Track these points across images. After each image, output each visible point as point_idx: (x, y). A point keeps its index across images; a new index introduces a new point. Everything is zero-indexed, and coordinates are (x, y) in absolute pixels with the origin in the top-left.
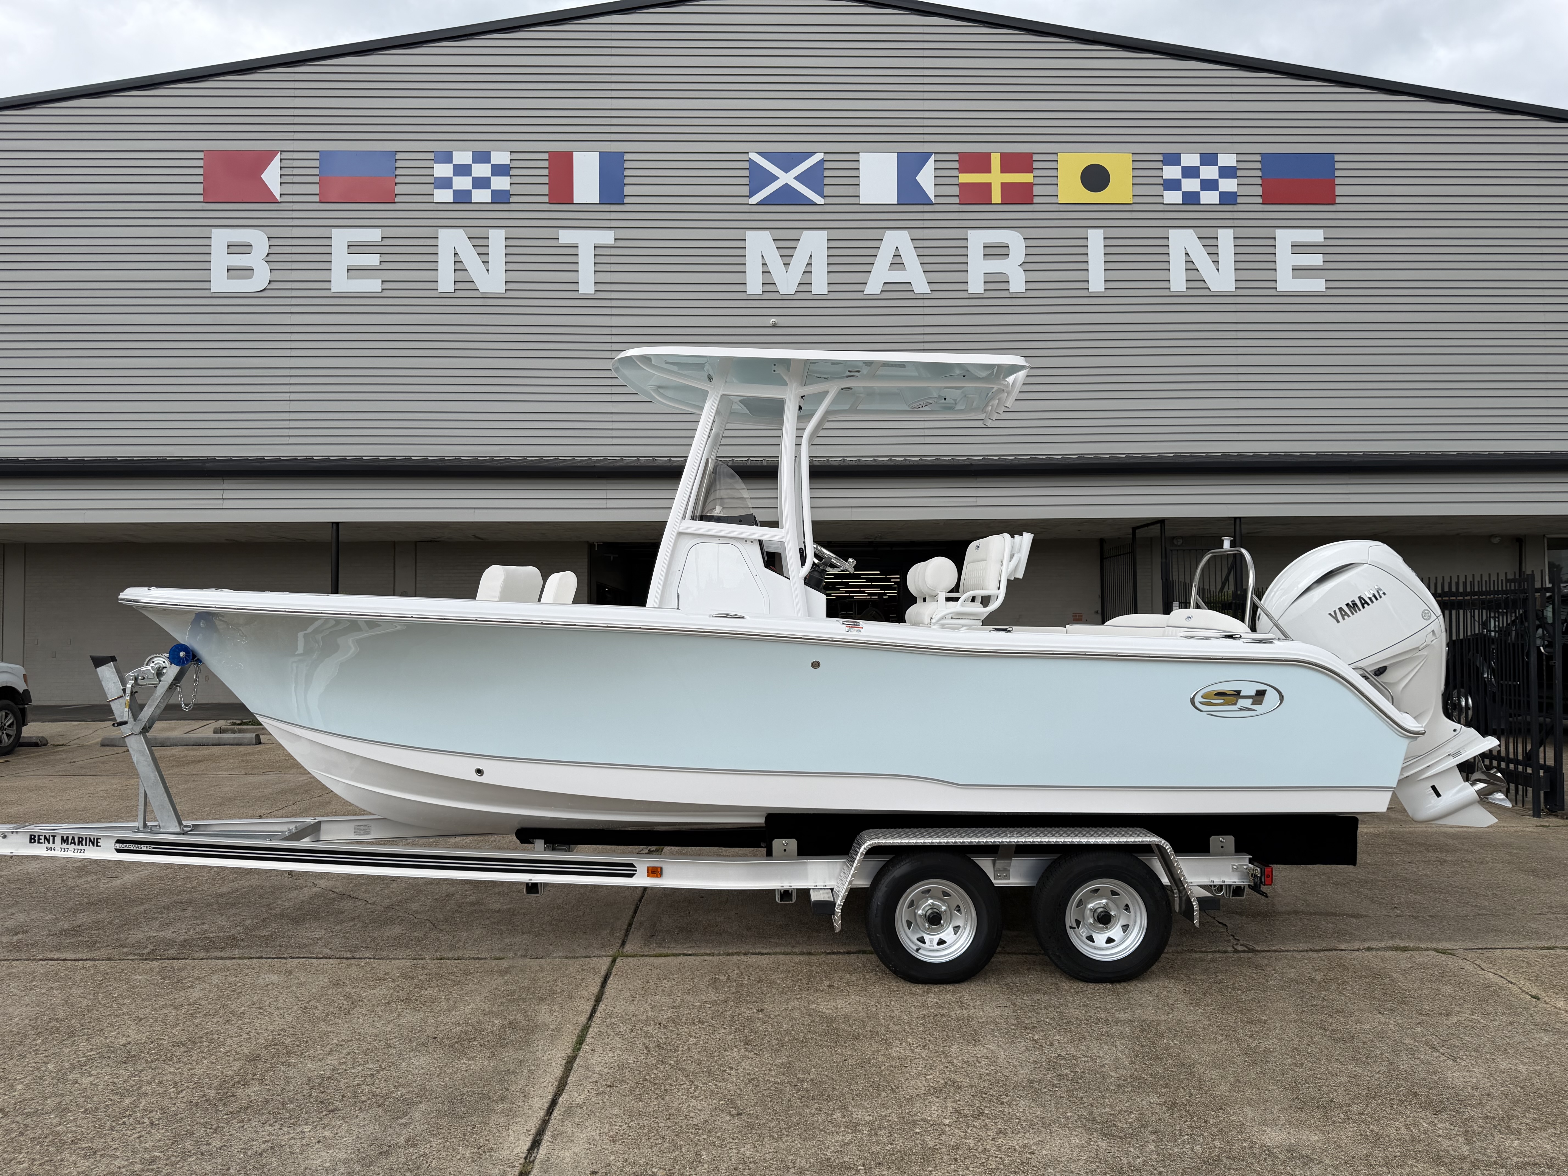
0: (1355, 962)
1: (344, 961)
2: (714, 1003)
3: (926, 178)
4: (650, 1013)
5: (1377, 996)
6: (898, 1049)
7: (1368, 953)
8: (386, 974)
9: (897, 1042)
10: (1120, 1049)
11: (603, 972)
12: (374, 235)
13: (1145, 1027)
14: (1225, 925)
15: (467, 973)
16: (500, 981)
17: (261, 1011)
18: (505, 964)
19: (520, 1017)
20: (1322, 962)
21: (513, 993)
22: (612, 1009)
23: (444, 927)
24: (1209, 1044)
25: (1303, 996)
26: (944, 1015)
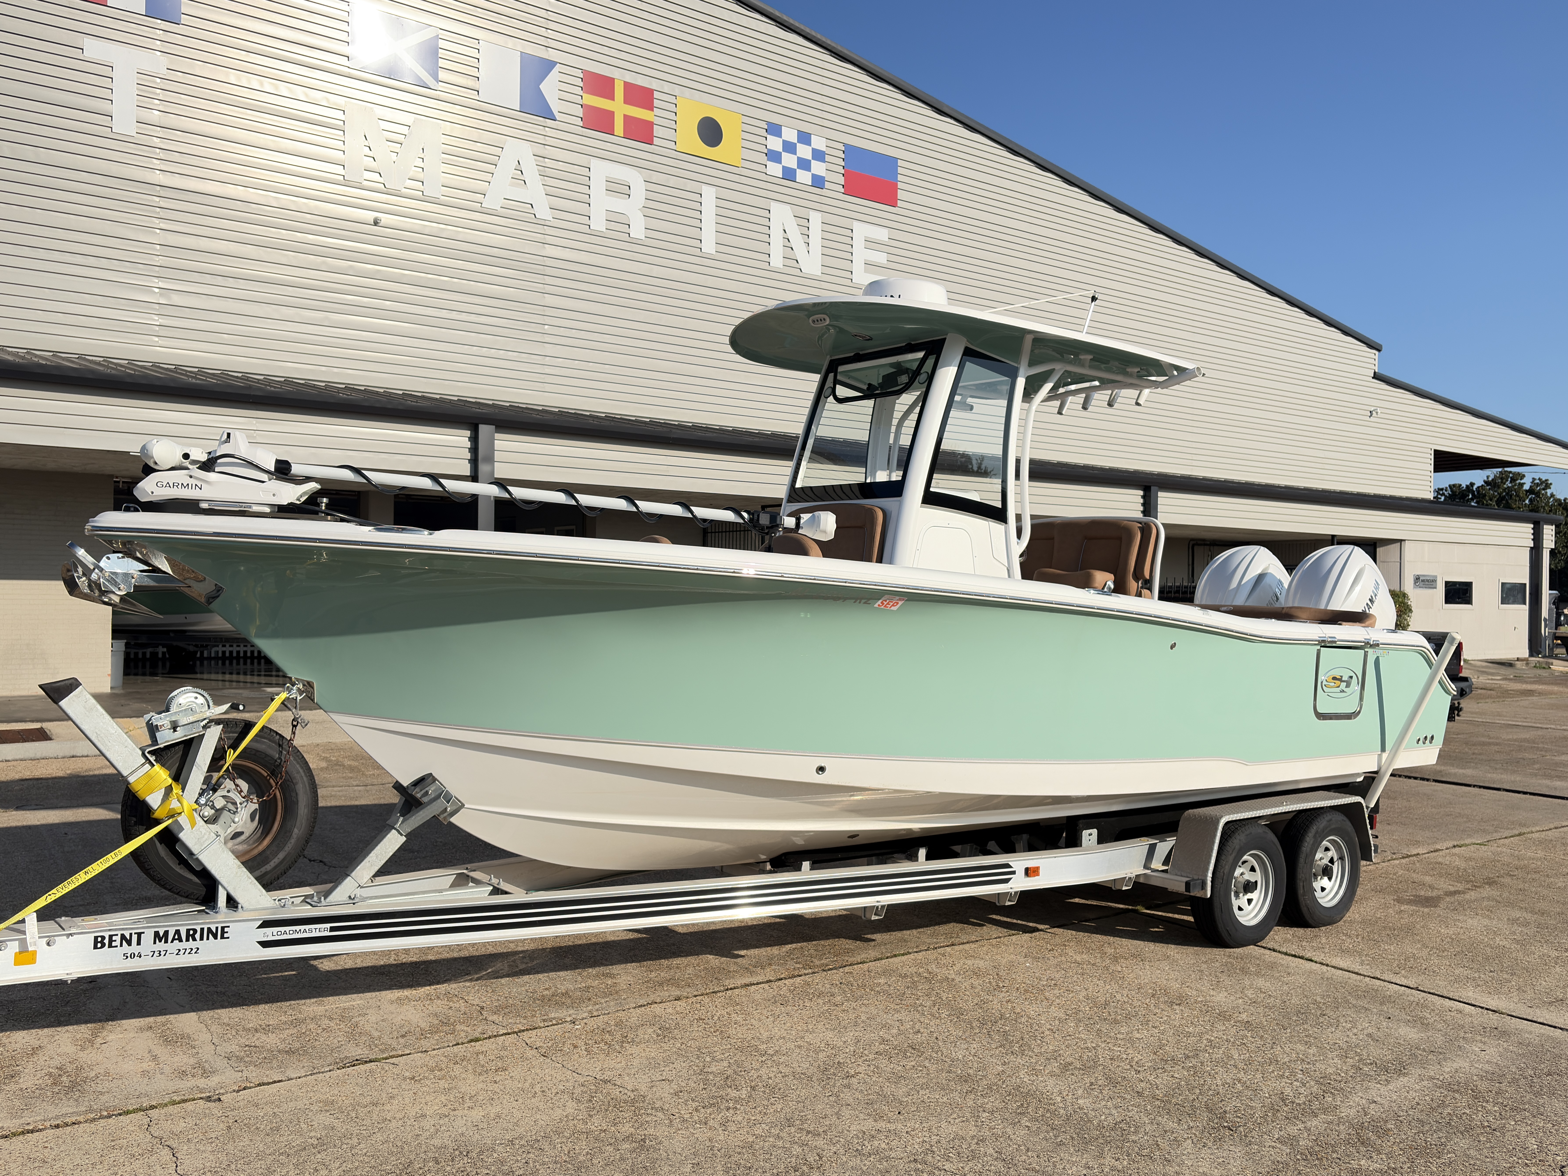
3: (550, 87)
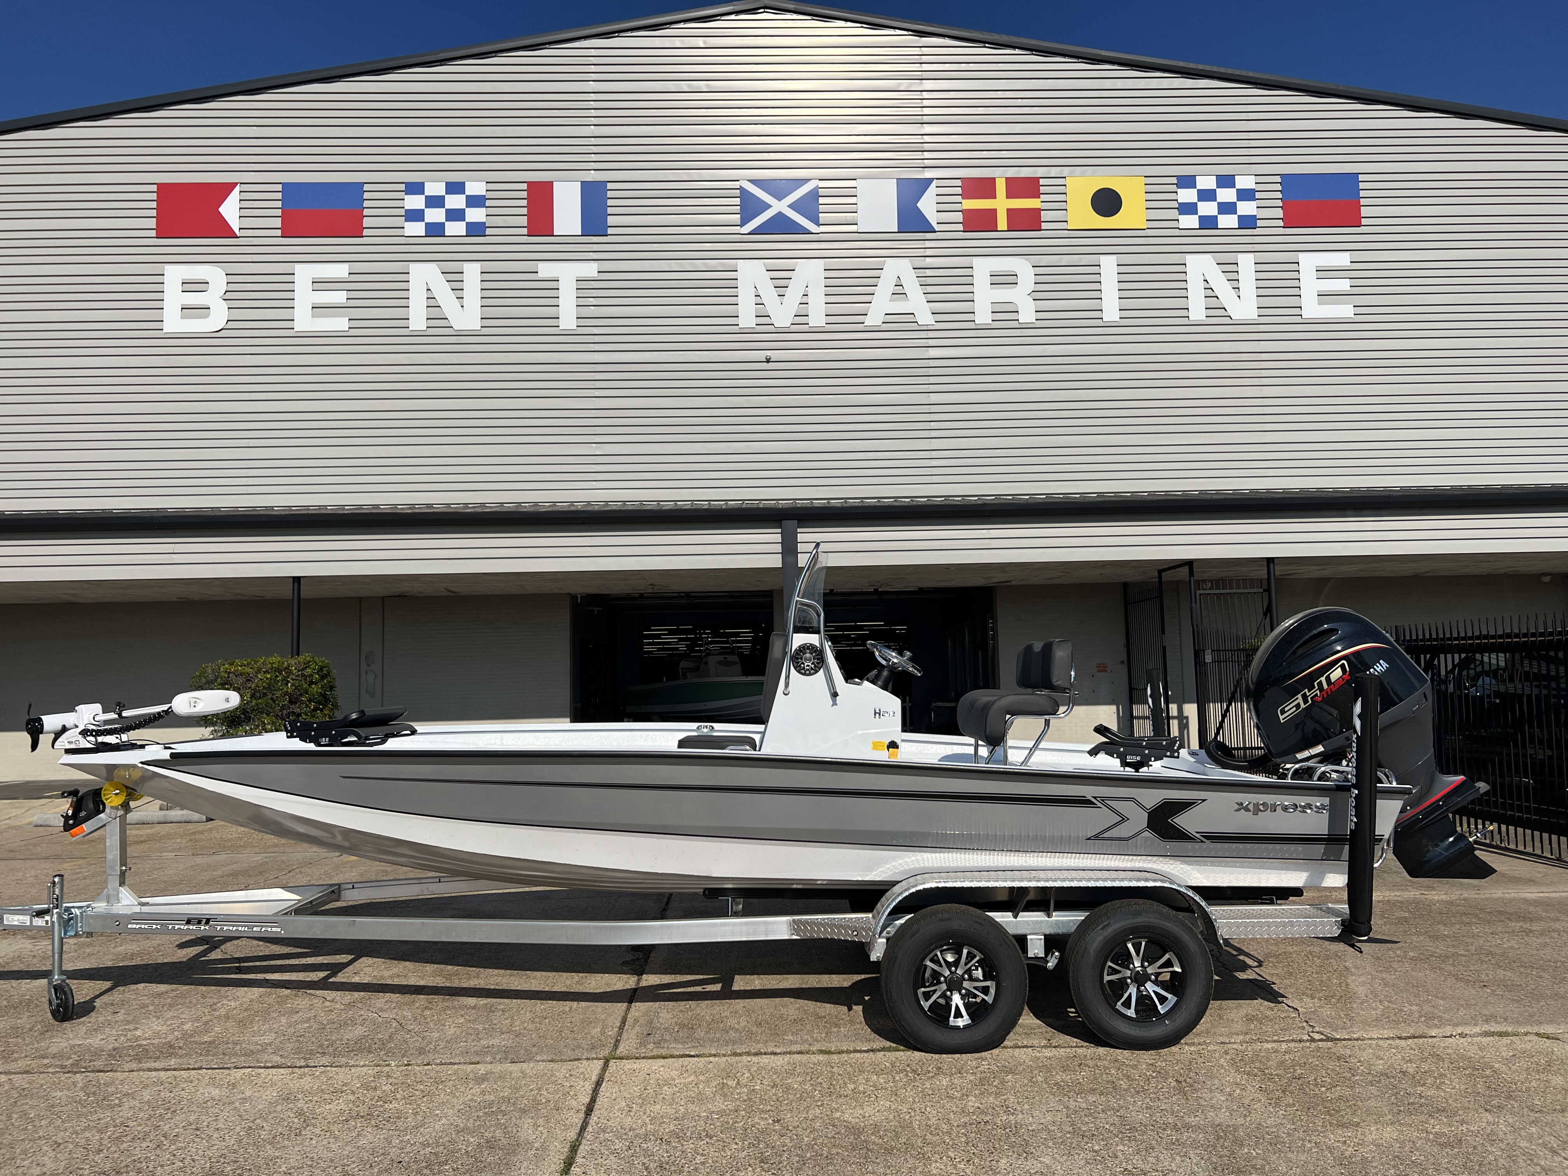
0: (1450, 1051)
1: (296, 1070)
2: (722, 1113)
3: (928, 205)
4: (649, 1126)
5: (1480, 1090)
6: (938, 1164)
7: (1462, 1040)
8: (345, 1085)
9: (937, 1156)
10: (1195, 1161)
11: (594, 1078)
12: (341, 271)
13: (1220, 1132)
14: (1296, 1009)
15: (438, 1082)
16: (477, 1090)
17: (198, 1133)
18: (482, 1069)
19: (499, 1133)
20: (1412, 1052)
21: (491, 1104)
22: (606, 1122)
23: (412, 1027)
24: (1298, 1152)
25: (1397, 1093)
26: (988, 1122)
